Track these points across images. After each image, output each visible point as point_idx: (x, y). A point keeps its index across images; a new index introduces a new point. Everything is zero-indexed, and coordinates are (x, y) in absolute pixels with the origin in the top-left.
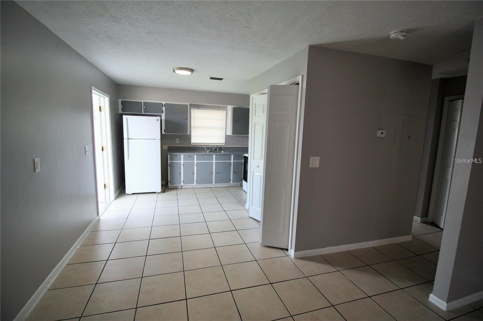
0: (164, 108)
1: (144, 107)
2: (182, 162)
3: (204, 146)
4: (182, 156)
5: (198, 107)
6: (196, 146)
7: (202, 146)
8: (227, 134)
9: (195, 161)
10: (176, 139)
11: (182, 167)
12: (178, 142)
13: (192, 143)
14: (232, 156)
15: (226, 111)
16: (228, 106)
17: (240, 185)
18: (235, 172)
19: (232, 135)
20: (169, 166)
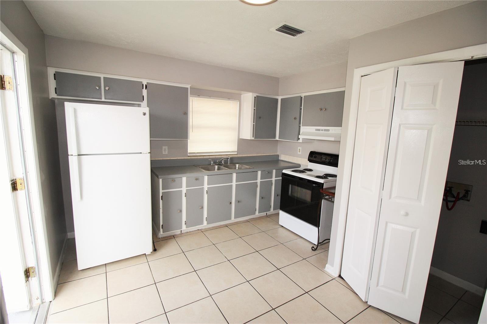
0: (145, 92)
1: (105, 87)
2: (184, 189)
3: (208, 157)
4: (184, 179)
6: (196, 158)
7: (205, 157)
8: (240, 138)
9: (206, 187)
10: (164, 147)
11: (184, 199)
12: (167, 153)
13: (190, 153)
14: (259, 173)
15: (239, 102)
16: (243, 94)
17: (266, 215)
18: (262, 198)
19: (255, 139)
20: (162, 199)
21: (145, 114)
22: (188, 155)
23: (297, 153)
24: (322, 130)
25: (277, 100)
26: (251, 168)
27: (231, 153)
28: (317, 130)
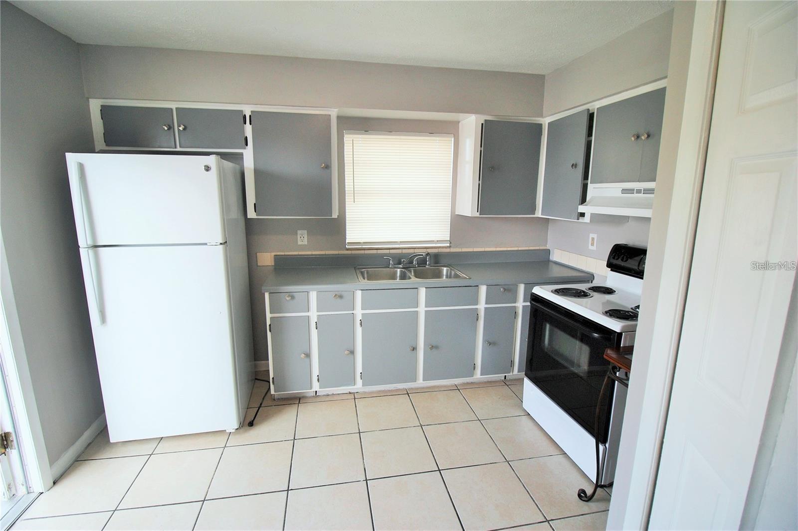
0: (248, 130)
1: (179, 126)
2: (313, 315)
3: (387, 251)
4: (313, 296)
5: (365, 125)
6: (362, 252)
7: (379, 252)
8: (457, 213)
9: (359, 313)
10: (299, 232)
11: (314, 333)
12: (305, 242)
13: (350, 243)
14: (483, 289)
15: (453, 139)
16: (462, 120)
17: (503, 378)
18: (490, 343)
19: (480, 215)
20: (270, 331)
21: (207, 169)
22: (347, 247)
23: (588, 247)
24: (639, 191)
25: (540, 126)
26: (466, 278)
27: (436, 244)
28: (625, 191)
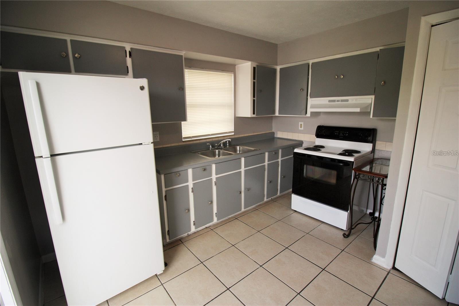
0: (129, 61)
2: (190, 184)
4: (190, 171)
6: (192, 142)
8: (237, 116)
9: (214, 177)
11: (191, 195)
13: (185, 138)
14: (267, 154)
15: (233, 75)
16: (237, 65)
17: (271, 199)
18: (270, 182)
19: (256, 116)
20: (166, 200)
21: (142, 88)
22: (183, 140)
23: (299, 128)
24: (338, 101)
25: (275, 71)
26: (258, 150)
27: (228, 134)
28: (330, 101)
